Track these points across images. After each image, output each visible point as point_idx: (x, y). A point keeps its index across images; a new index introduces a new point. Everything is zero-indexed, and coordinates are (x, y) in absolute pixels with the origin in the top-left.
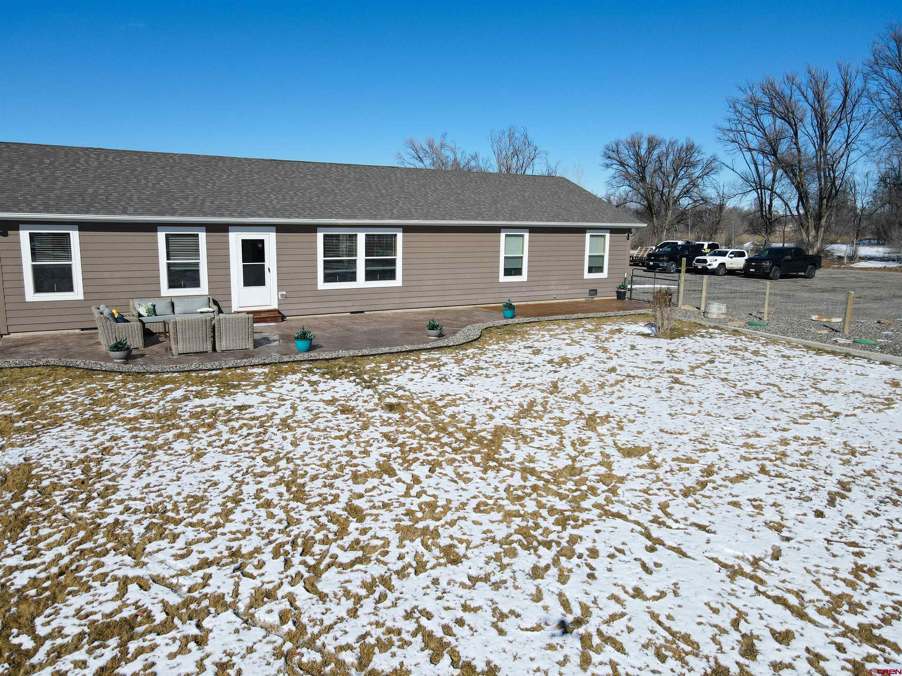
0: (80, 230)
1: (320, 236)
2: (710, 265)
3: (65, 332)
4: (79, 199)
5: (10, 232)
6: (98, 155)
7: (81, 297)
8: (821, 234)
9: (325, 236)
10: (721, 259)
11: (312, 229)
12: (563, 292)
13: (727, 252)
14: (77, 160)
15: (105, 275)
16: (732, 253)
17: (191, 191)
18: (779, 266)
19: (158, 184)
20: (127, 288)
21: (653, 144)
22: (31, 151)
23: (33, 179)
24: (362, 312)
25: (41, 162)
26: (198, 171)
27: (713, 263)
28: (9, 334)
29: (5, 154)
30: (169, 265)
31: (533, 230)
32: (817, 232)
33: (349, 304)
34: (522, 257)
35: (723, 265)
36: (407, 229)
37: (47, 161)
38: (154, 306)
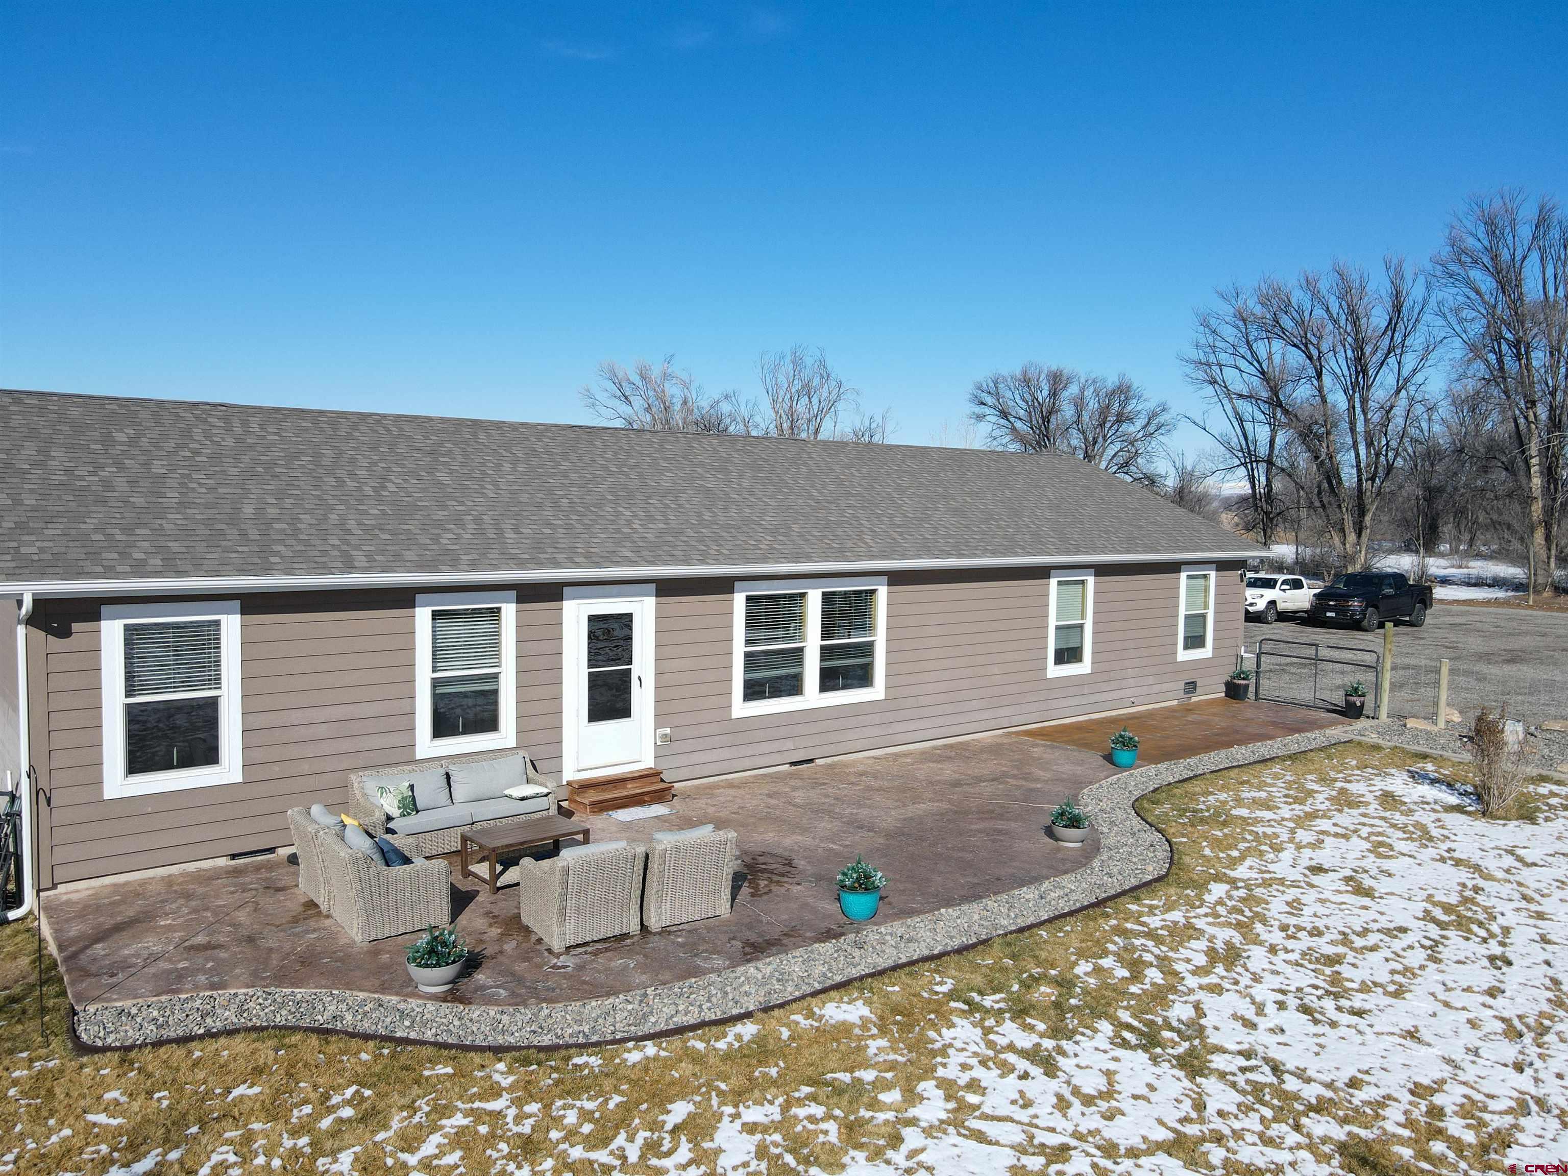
0: (243, 612)
1: (739, 601)
2: (1251, 605)
3: (192, 867)
4: (232, 533)
5: (75, 627)
6: (226, 419)
7: (236, 776)
8: (1364, 538)
9: (749, 598)
10: (1270, 594)
11: (724, 585)
12: (1145, 690)
13: (1276, 581)
14: (187, 433)
15: (295, 717)
16: (1285, 582)
17: (462, 503)
18: (1376, 607)
19: (384, 488)
20: (346, 745)
21: (1057, 381)
22: (75, 412)
23: (108, 485)
24: (811, 761)
25: (107, 441)
26: (449, 453)
27: (1257, 601)
28: (54, 886)
29: (16, 420)
30: (436, 683)
31: (1102, 570)
32: (1359, 535)
33: (789, 744)
34: (1081, 626)
35: (1273, 603)
36: (896, 578)
37: (121, 437)
38: (412, 787)
